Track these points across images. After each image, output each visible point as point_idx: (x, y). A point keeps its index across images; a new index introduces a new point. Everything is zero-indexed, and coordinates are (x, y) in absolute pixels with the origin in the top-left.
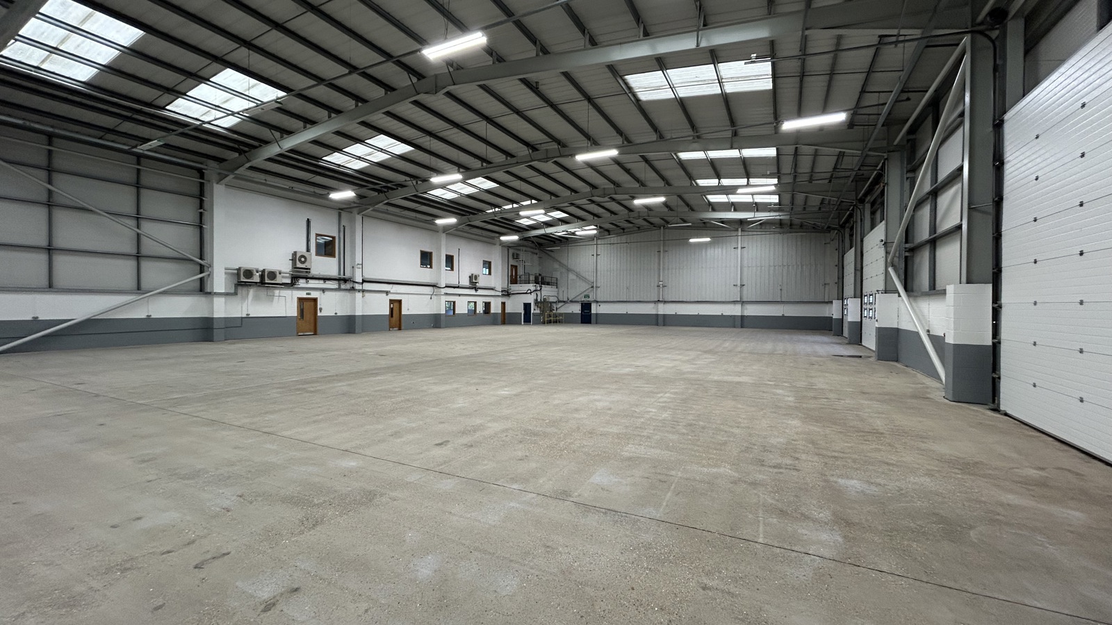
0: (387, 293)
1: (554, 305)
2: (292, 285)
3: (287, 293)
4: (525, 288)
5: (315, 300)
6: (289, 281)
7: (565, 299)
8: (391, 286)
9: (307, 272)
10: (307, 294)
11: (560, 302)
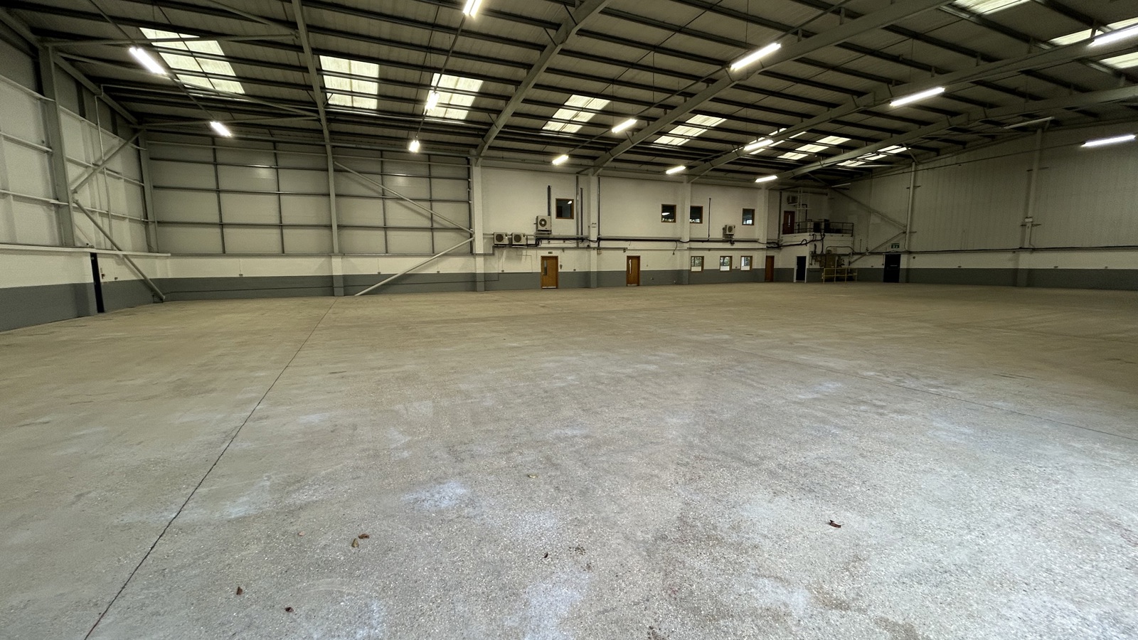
0: (625, 250)
1: (846, 260)
2: (536, 245)
3: (532, 252)
4: (798, 238)
5: (556, 258)
6: (533, 242)
7: (863, 250)
8: (629, 242)
9: (548, 234)
10: (549, 253)
11: (854, 254)
